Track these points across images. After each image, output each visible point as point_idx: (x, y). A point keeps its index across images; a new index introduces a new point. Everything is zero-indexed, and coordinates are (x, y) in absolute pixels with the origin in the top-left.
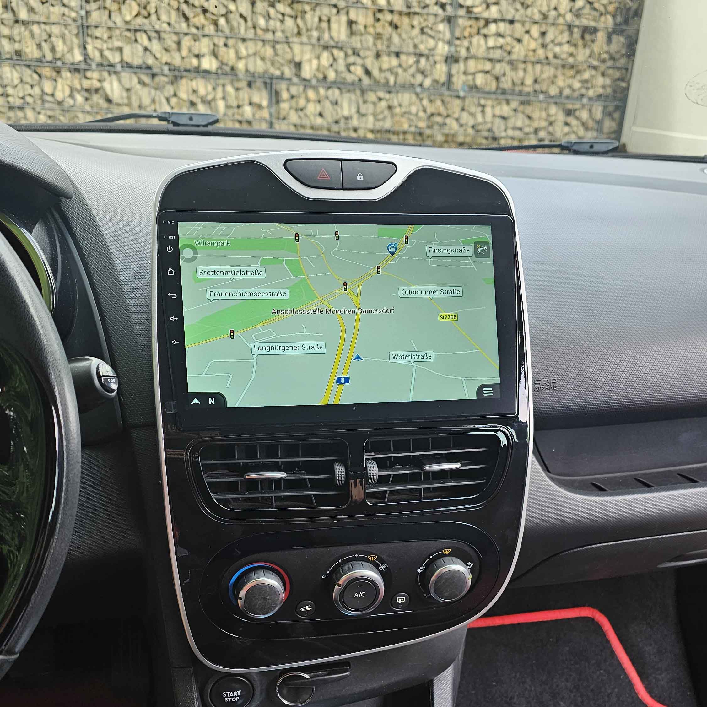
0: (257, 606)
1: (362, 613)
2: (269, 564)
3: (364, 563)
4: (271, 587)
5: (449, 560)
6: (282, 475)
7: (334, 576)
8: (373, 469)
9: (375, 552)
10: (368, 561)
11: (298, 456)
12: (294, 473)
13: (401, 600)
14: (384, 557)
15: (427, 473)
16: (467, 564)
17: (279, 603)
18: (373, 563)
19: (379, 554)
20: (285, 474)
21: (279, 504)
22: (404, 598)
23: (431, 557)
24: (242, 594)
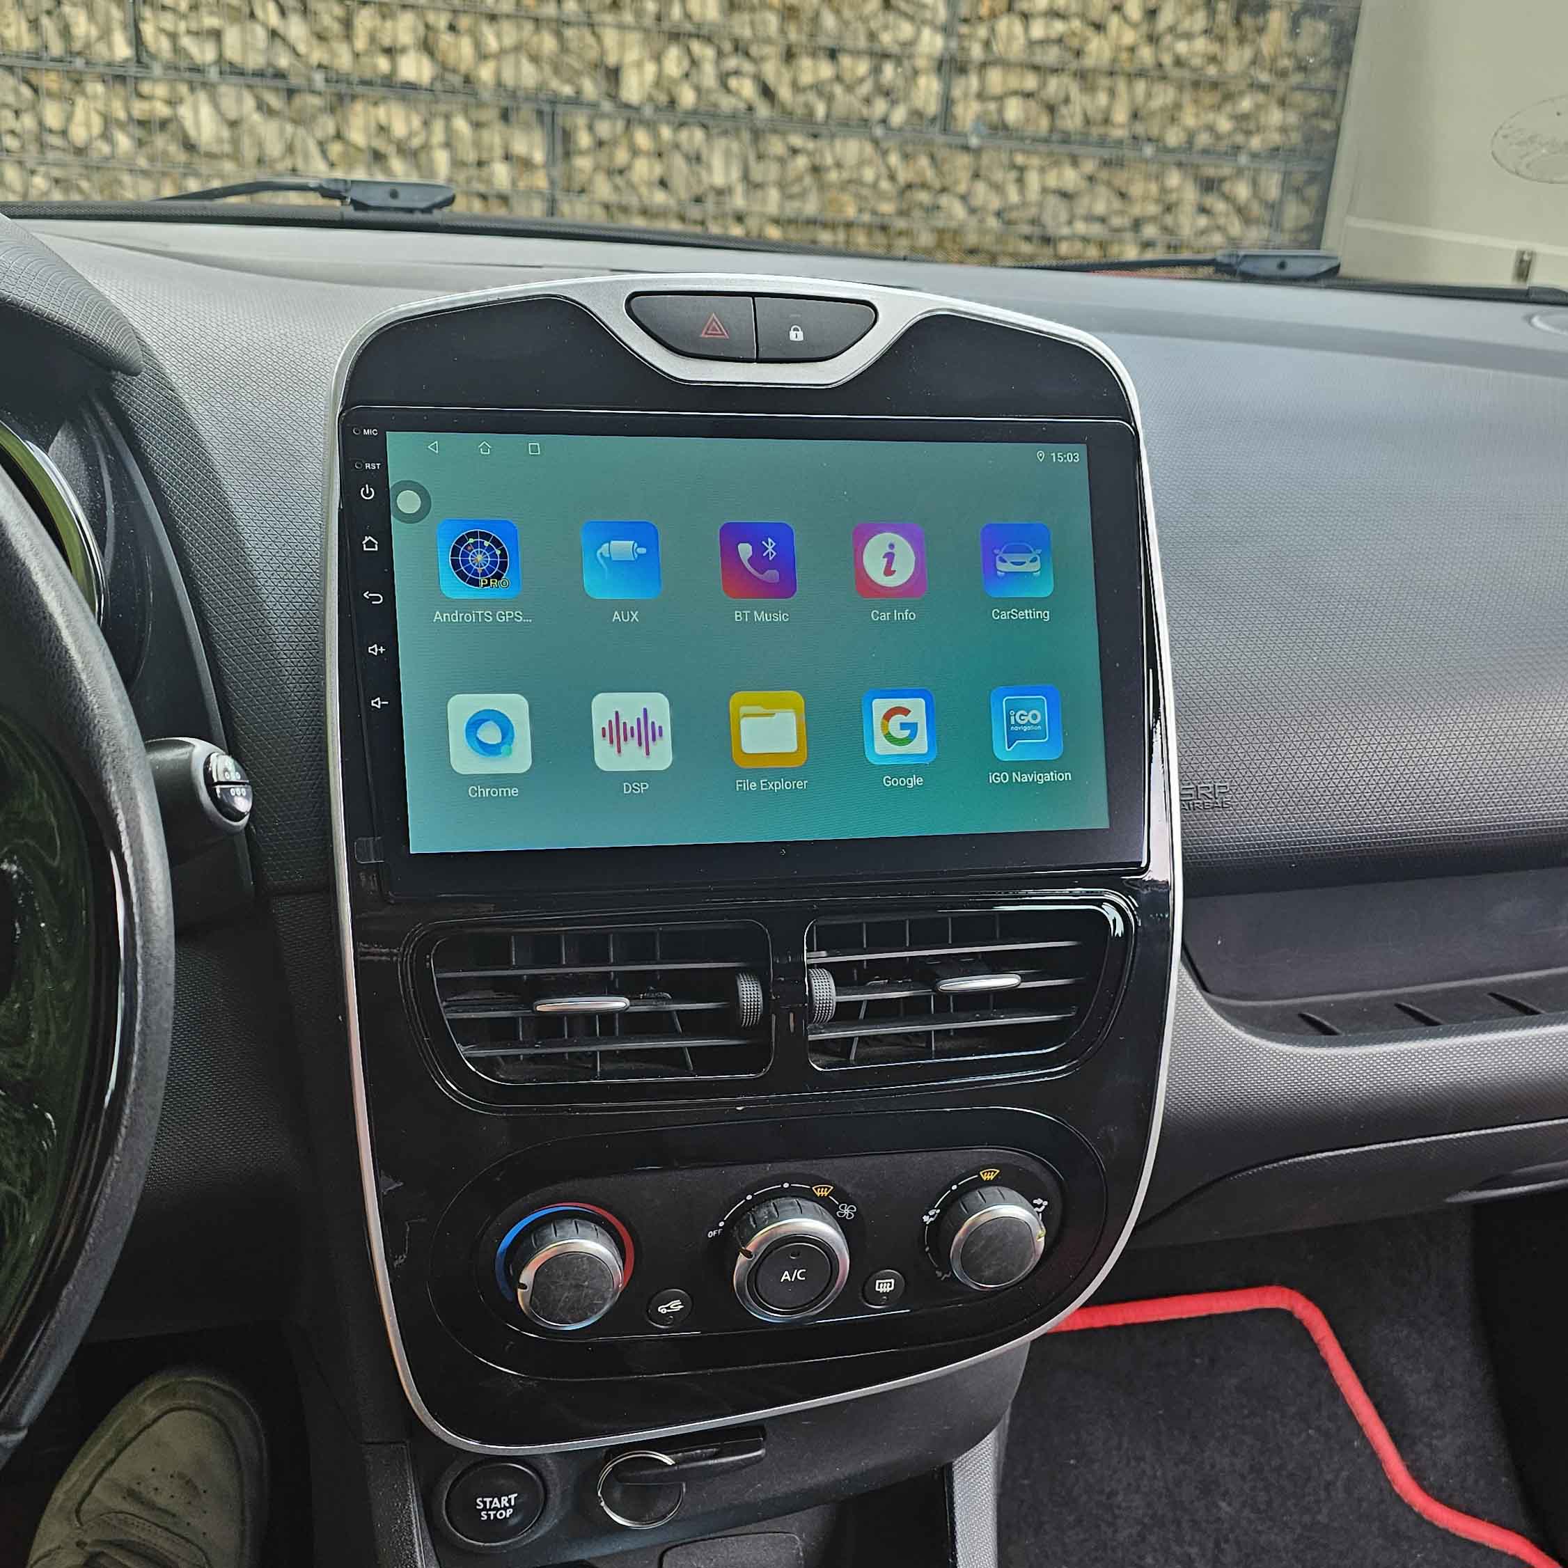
0: (562, 1304)
1: (798, 1316)
2: (587, 1206)
3: (803, 1203)
4: (592, 1259)
5: (994, 1193)
6: (620, 1003)
7: (736, 1234)
8: (824, 989)
9: (827, 1177)
10: (812, 1197)
11: (652, 960)
12: (643, 998)
13: (885, 1285)
14: (848, 1188)
15: (943, 997)
16: (1035, 1202)
17: (611, 1294)
18: (822, 1201)
19: (836, 1182)
20: (627, 1001)
21: (609, 1067)
22: (893, 1281)
23: (954, 1187)
24: (527, 1276)
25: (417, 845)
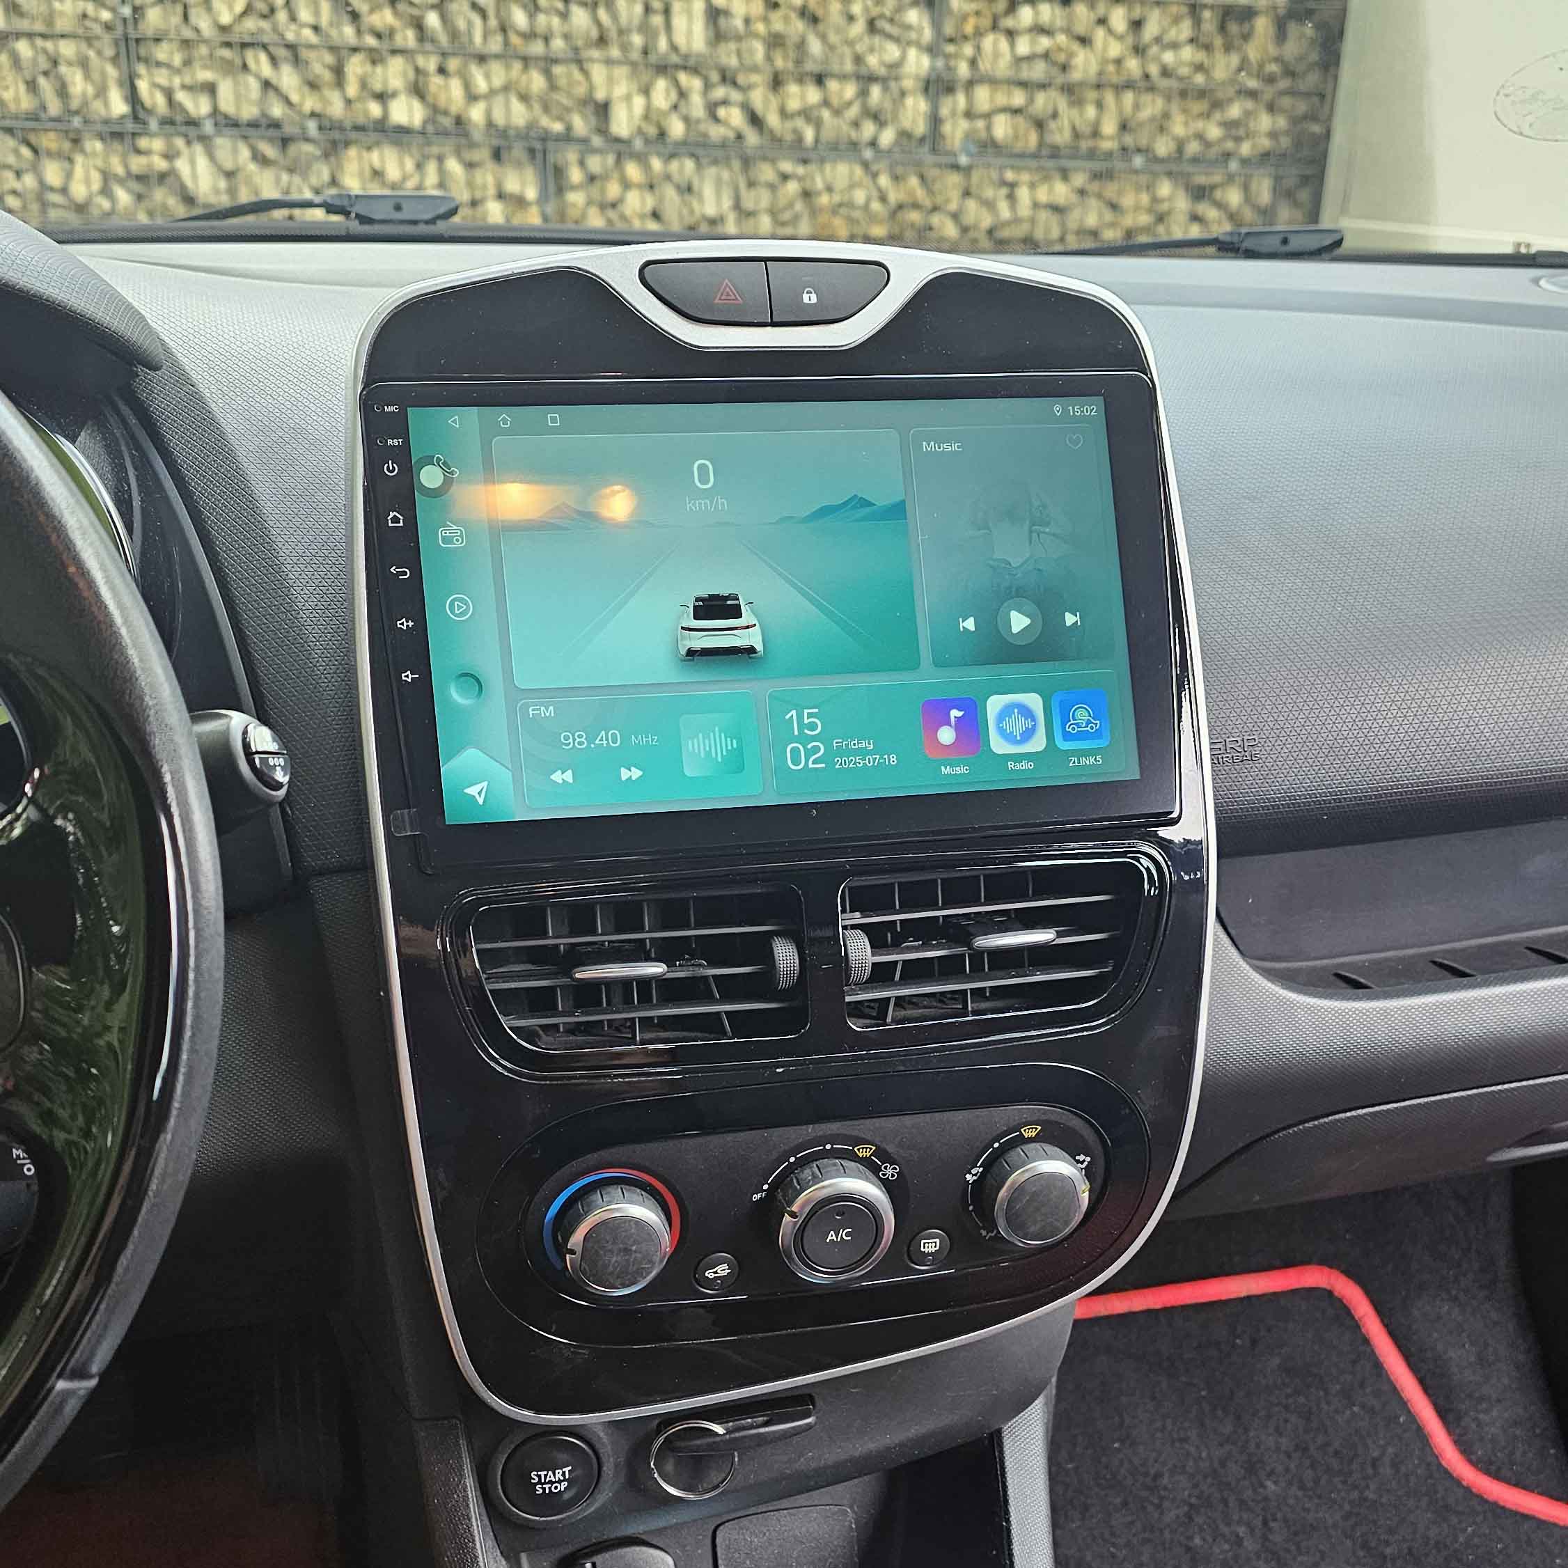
0: (611, 1269)
1: (842, 1277)
2: (632, 1171)
3: (846, 1163)
4: (638, 1222)
5: (1037, 1150)
6: (656, 969)
7: (780, 1196)
8: (860, 951)
9: (869, 1137)
10: (854, 1158)
11: (687, 926)
12: (680, 965)
13: (930, 1246)
14: (890, 1148)
15: (977, 955)
16: (1077, 1158)
17: (658, 1259)
18: (866, 1162)
19: (877, 1141)
20: (665, 966)
21: (648, 1036)
22: (937, 1240)
23: (996, 1145)
24: (576, 1239)
25: (453, 816)
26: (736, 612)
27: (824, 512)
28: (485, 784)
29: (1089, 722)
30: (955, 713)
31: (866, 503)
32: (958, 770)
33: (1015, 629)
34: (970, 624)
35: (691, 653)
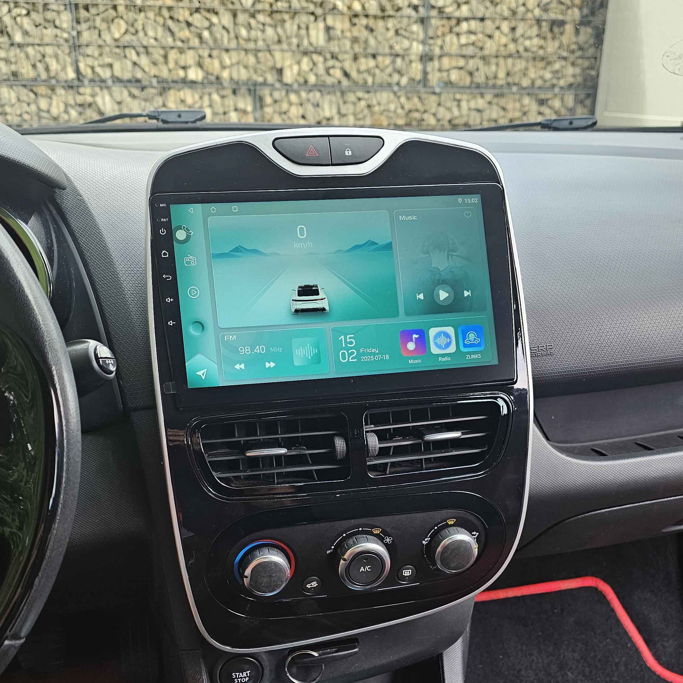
0: (263, 585)
1: (368, 587)
2: (272, 541)
3: (368, 537)
4: (276, 564)
5: (454, 530)
6: (283, 451)
7: (339, 551)
8: (373, 441)
9: (378, 525)
10: (372, 534)
11: (298, 432)
12: (294, 449)
13: (407, 573)
14: (388, 530)
15: (428, 443)
16: (473, 533)
17: (285, 580)
18: (377, 536)
19: (383, 527)
20: (286, 450)
21: (280, 481)
22: (410, 570)
23: (436, 528)
24: (248, 572)
25: (191, 384)
26: (316, 293)
27: (356, 247)
28: (206, 370)
29: (475, 339)
30: (415, 336)
31: (374, 243)
32: (416, 362)
33: (441, 299)
34: (421, 296)
35: (297, 311)
